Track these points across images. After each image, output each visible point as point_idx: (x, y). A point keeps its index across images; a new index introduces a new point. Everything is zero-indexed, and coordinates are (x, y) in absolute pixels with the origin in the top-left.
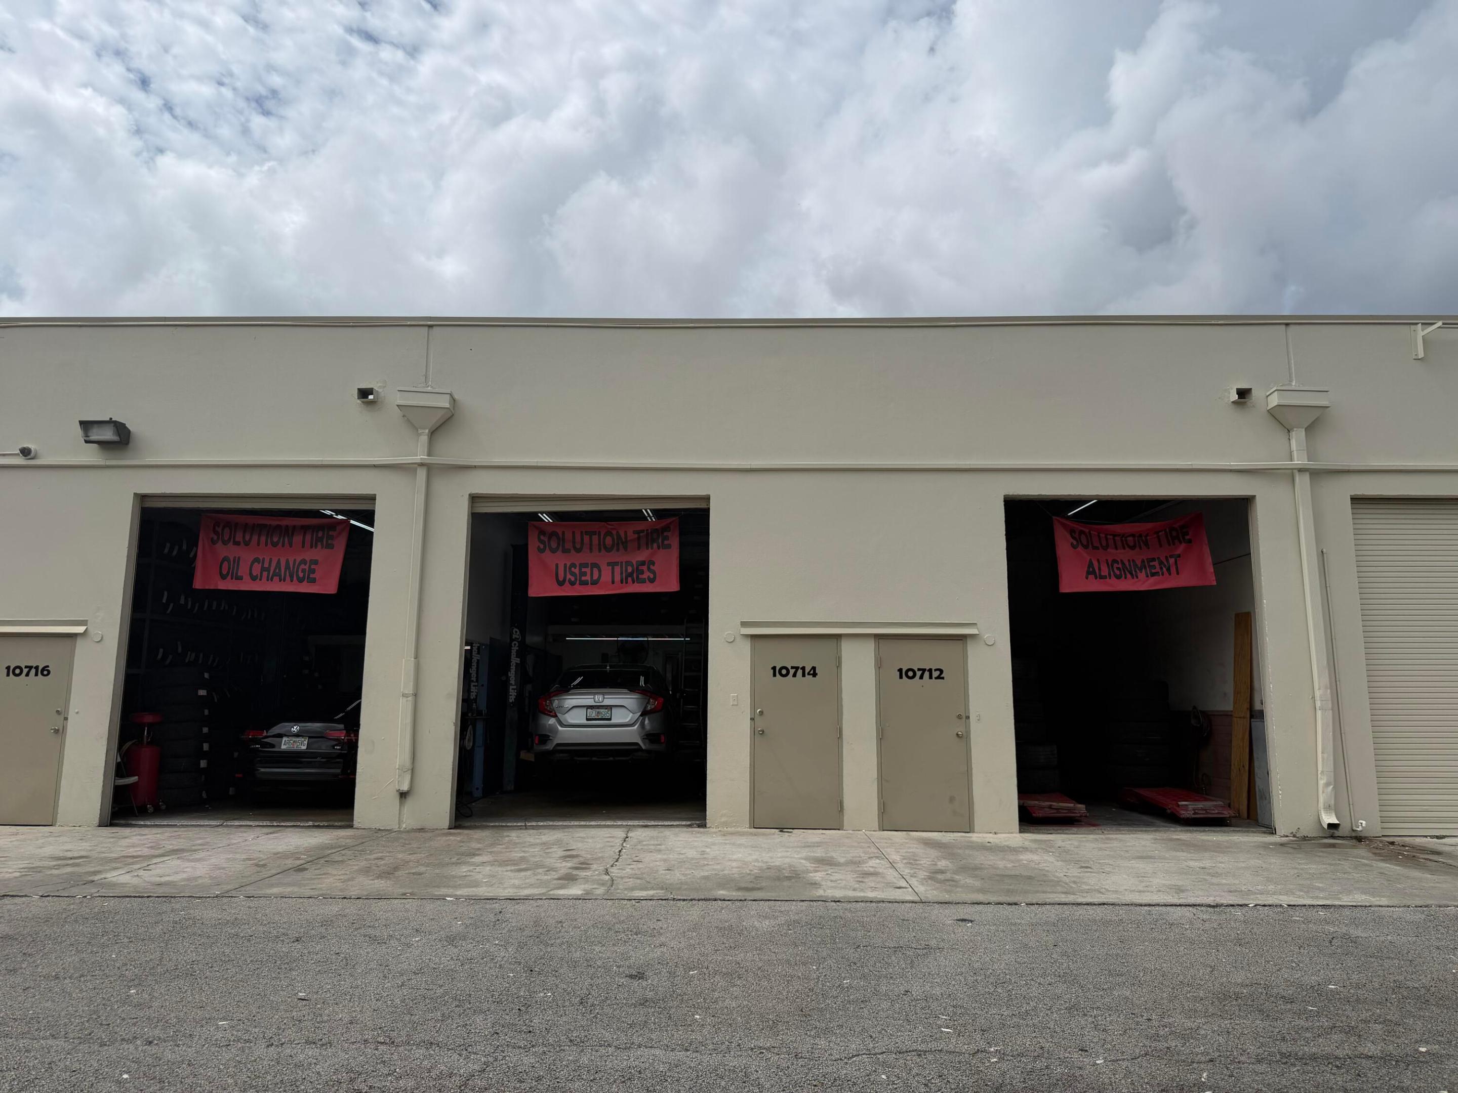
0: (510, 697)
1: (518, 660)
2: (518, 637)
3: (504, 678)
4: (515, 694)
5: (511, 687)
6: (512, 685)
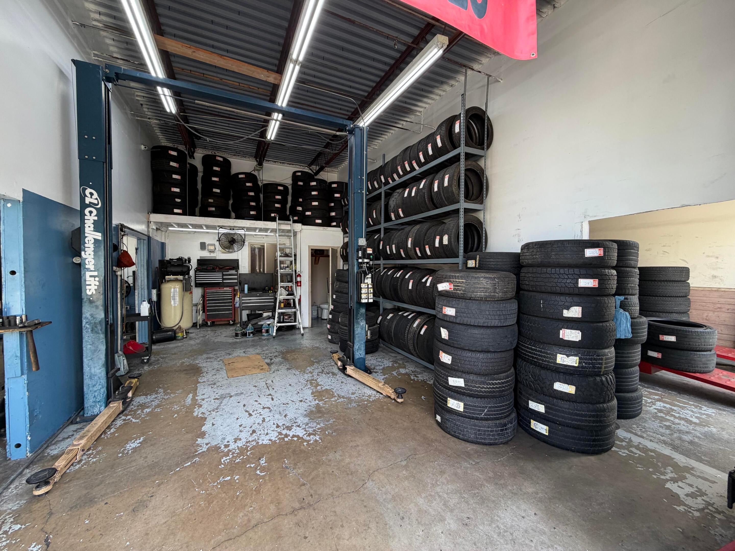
0: (88, 287)
1: (99, 236)
2: (96, 202)
3: (76, 260)
4: (97, 283)
5: (88, 274)
6: (89, 270)
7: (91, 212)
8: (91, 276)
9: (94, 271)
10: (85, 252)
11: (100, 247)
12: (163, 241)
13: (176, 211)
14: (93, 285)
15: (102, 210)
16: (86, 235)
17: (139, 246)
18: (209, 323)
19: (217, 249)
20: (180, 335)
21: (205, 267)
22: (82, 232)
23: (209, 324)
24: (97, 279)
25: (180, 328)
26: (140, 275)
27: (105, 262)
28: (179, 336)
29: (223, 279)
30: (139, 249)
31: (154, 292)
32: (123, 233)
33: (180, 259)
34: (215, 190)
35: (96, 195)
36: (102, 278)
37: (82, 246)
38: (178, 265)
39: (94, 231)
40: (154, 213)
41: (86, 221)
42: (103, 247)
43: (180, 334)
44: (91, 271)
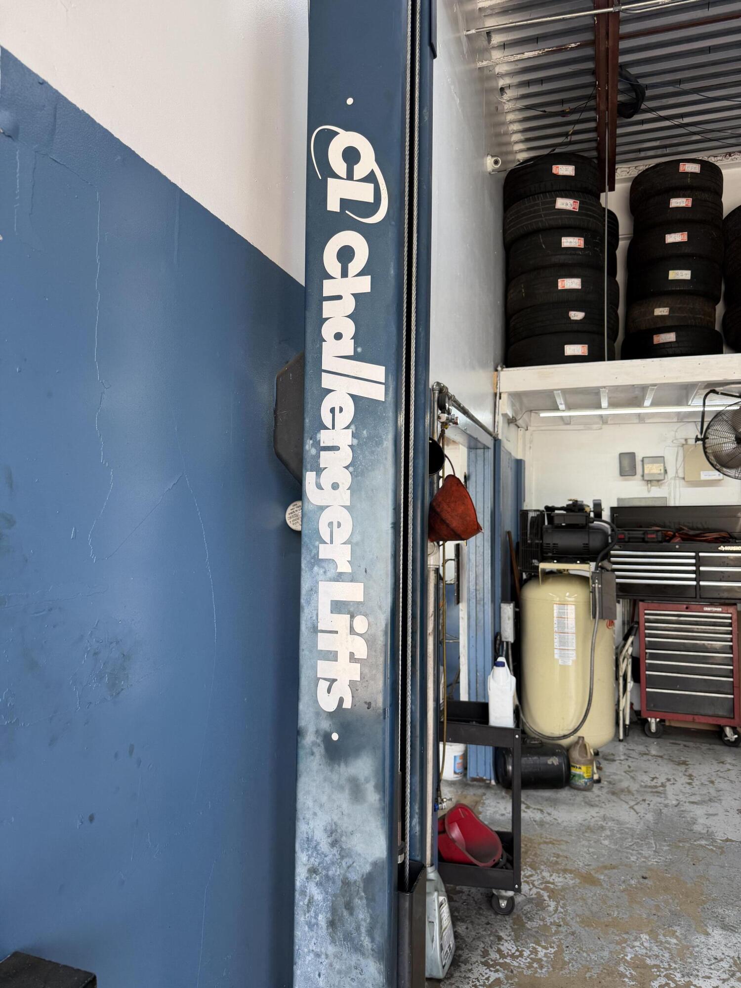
0: (323, 668)
4: (362, 649)
5: (326, 593)
6: (329, 570)
7: (346, 255)
8: (338, 607)
9: (352, 578)
10: (319, 471)
11: (379, 443)
12: (519, 457)
13: (571, 350)
14: (344, 657)
15: (391, 234)
16: (327, 381)
17: (472, 469)
18: (653, 722)
19: (671, 473)
20: (582, 771)
21: (638, 534)
22: (309, 370)
23: (653, 728)
24: (361, 625)
25: (581, 743)
26: (472, 557)
27: (395, 526)
28: (581, 777)
29: (700, 576)
30: (473, 478)
31: (508, 610)
32: (444, 417)
33: (576, 507)
34: (674, 275)
35: (368, 162)
36: (383, 617)
37: (308, 444)
38: (572, 528)
39: (356, 357)
40: (507, 367)
41: (328, 308)
42: (388, 444)
43: (584, 768)
44: (339, 577)
